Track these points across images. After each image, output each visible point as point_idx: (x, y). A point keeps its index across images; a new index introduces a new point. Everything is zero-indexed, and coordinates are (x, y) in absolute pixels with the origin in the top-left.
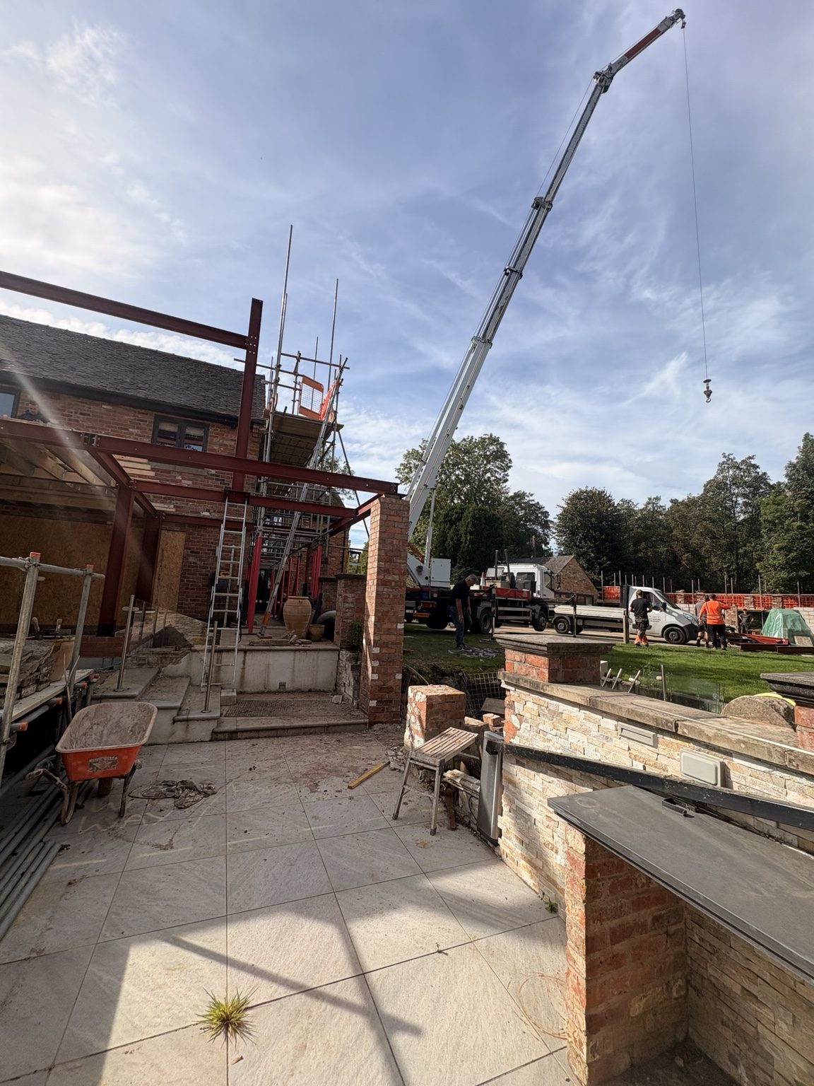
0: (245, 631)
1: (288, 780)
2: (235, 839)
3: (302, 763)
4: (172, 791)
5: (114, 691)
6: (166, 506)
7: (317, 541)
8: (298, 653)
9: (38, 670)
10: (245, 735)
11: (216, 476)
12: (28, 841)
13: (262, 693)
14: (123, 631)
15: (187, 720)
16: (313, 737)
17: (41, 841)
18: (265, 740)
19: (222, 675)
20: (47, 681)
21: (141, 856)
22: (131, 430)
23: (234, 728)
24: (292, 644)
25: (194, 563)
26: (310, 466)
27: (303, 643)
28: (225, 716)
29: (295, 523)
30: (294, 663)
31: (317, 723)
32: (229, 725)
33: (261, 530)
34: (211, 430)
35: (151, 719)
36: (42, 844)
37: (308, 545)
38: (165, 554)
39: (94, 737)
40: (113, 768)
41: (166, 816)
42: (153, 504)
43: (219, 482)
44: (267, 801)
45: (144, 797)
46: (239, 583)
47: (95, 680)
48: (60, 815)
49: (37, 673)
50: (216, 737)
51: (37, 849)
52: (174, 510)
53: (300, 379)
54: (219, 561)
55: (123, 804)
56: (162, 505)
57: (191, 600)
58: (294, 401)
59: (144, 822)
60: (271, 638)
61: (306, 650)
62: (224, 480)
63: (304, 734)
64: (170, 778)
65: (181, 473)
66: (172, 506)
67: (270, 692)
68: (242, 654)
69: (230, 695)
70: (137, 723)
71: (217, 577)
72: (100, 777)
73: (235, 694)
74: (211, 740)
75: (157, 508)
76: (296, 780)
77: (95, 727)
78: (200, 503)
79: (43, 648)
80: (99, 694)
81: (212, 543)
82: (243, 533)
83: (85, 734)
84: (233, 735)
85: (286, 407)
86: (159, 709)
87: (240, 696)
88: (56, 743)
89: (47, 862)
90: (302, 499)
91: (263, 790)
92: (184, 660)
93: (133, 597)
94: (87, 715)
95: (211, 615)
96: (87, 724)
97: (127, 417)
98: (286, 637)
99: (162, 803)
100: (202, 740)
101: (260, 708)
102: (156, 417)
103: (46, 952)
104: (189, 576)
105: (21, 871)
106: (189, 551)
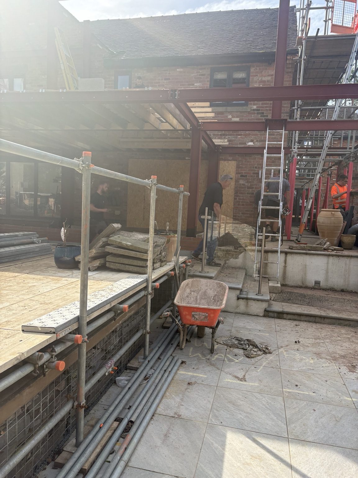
0: (285, 238)
1: (328, 357)
2: (289, 388)
3: (339, 347)
4: (241, 344)
5: (200, 272)
6: (222, 141)
7: (348, 158)
8: (331, 259)
9: (160, 254)
10: (289, 316)
11: (258, 110)
12: (165, 353)
13: (301, 287)
14: (202, 233)
15: (247, 299)
16: (347, 328)
17: (171, 355)
18: (305, 323)
19: (269, 270)
20: (165, 261)
21: (227, 380)
23: (280, 310)
24: (325, 250)
25: (243, 184)
26: (344, 81)
27: (335, 250)
28: (273, 300)
29: (327, 143)
30: (328, 266)
31: (352, 318)
32: (277, 307)
33: (296, 152)
34: (252, 70)
35: (225, 293)
36: (172, 357)
37: (339, 163)
39: (192, 299)
40: (206, 321)
41: (240, 359)
42: (214, 140)
44: (311, 368)
45: (224, 344)
46: (280, 198)
47: (189, 264)
48: (179, 343)
49: (160, 255)
50: (268, 314)
51: (170, 359)
52: (227, 143)
54: (264, 180)
55: (213, 346)
56: (219, 140)
57: (242, 213)
58: (326, 21)
59: (226, 359)
60: (306, 244)
61: (338, 256)
62: (263, 113)
63: (340, 324)
64: (239, 336)
65: (230, 113)
66: (226, 140)
67: (307, 287)
68: (283, 255)
69: (276, 285)
70: (216, 295)
71: (263, 193)
72: (199, 324)
73: (279, 285)
74: (264, 316)
75: (216, 143)
76: (335, 359)
77: (192, 293)
78: (246, 135)
79: (162, 240)
80: (192, 273)
81: (256, 168)
82: (282, 155)
83: (187, 297)
84: (280, 315)
85: (318, 29)
86: (230, 288)
87: (283, 288)
88: (174, 299)
89: (176, 368)
90: (335, 117)
91: (307, 360)
92: (241, 256)
93: (207, 208)
94: (187, 285)
95: (259, 223)
96: (188, 290)
98: (320, 244)
99: (236, 351)
100: (258, 314)
101: (300, 298)
102: (211, 69)
103: (182, 417)
104: (240, 195)
105: (164, 368)
106: (239, 175)
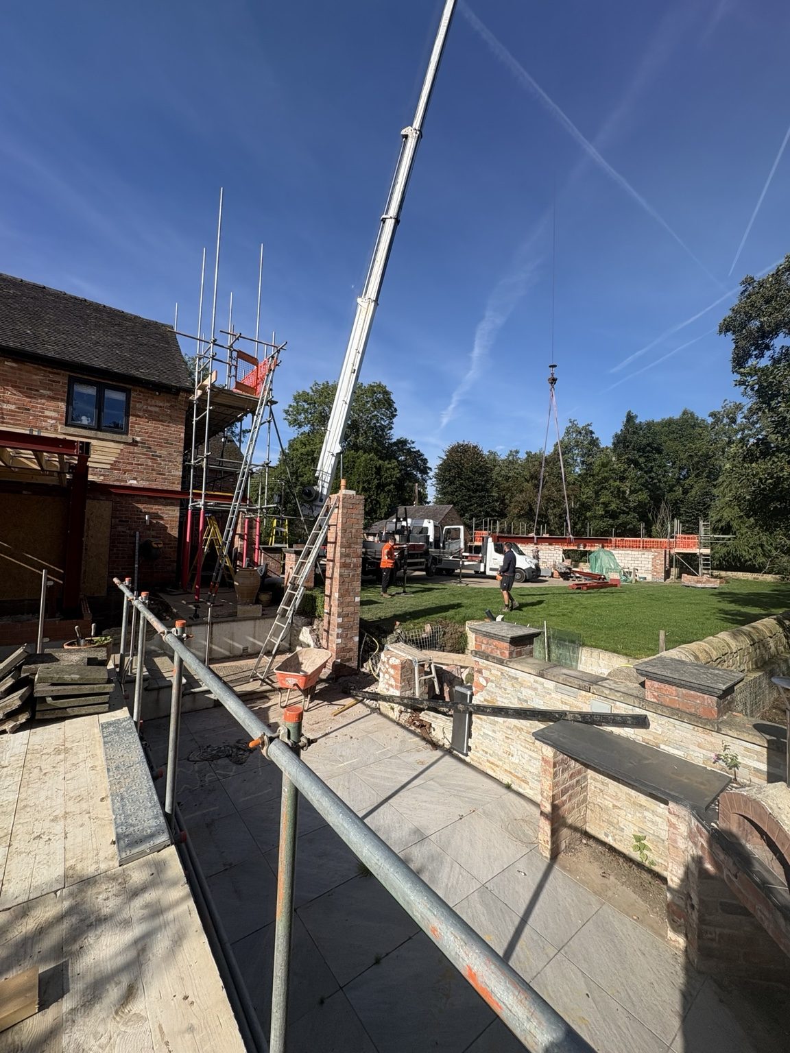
11: (142, 443)
22: (42, 391)
25: (123, 532)
34: (133, 394)
38: (92, 524)
43: (145, 450)
53: (235, 354)
62: (150, 448)
78: (125, 471)
81: (141, 511)
97: (35, 377)
102: (70, 377)
104: (118, 545)
106: (117, 520)
